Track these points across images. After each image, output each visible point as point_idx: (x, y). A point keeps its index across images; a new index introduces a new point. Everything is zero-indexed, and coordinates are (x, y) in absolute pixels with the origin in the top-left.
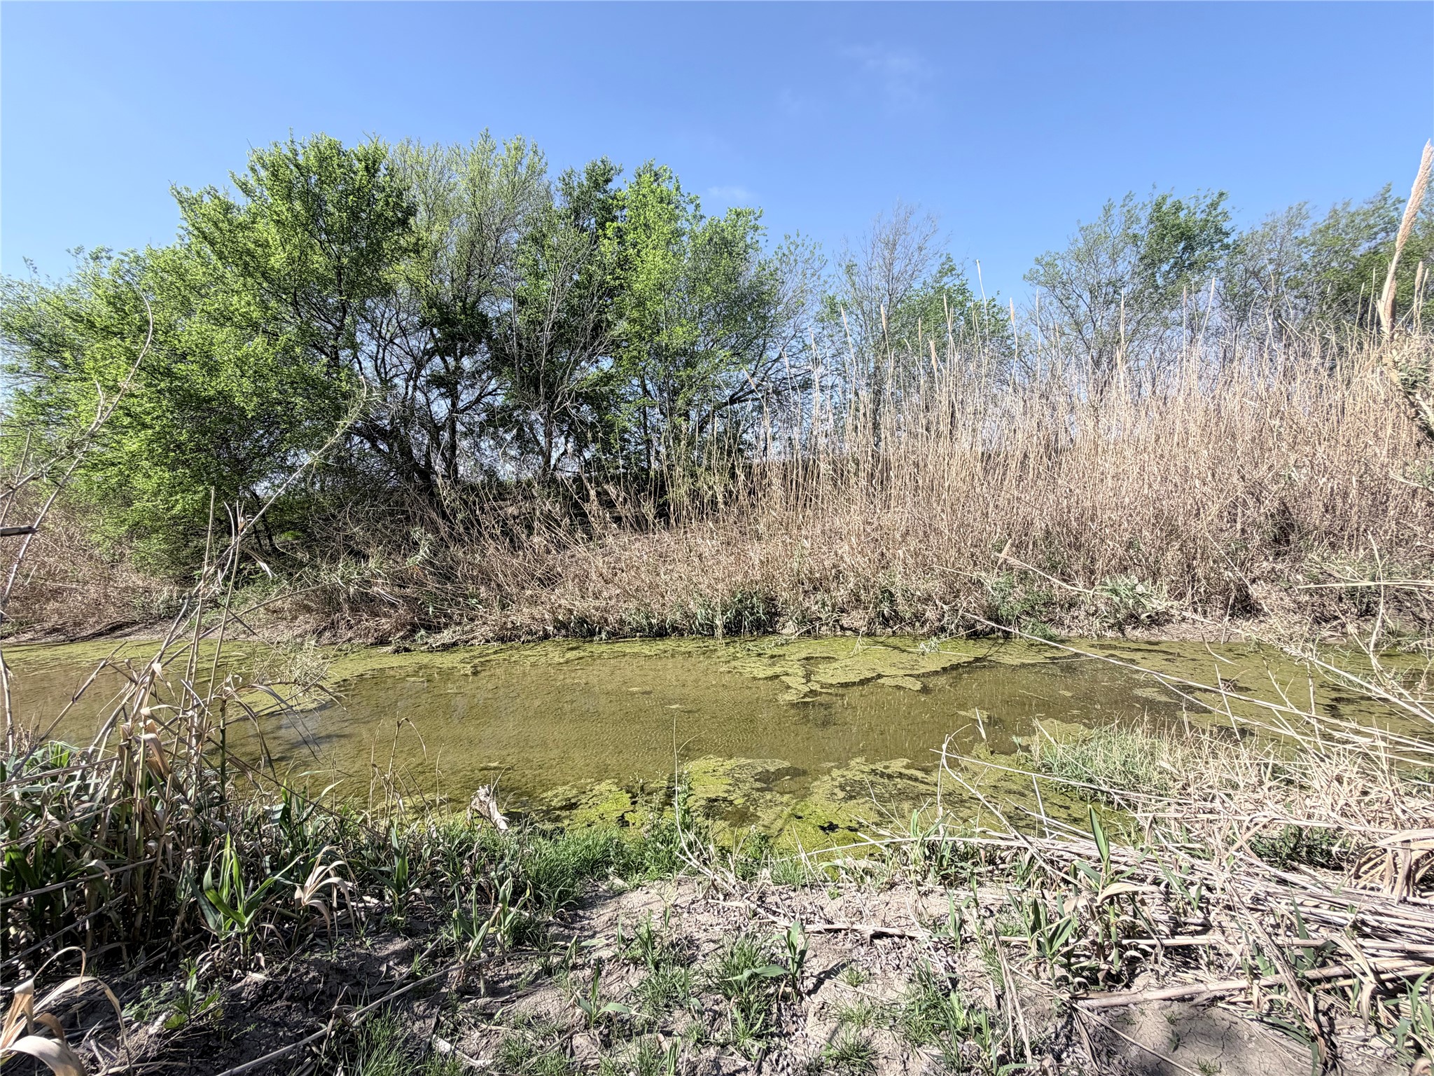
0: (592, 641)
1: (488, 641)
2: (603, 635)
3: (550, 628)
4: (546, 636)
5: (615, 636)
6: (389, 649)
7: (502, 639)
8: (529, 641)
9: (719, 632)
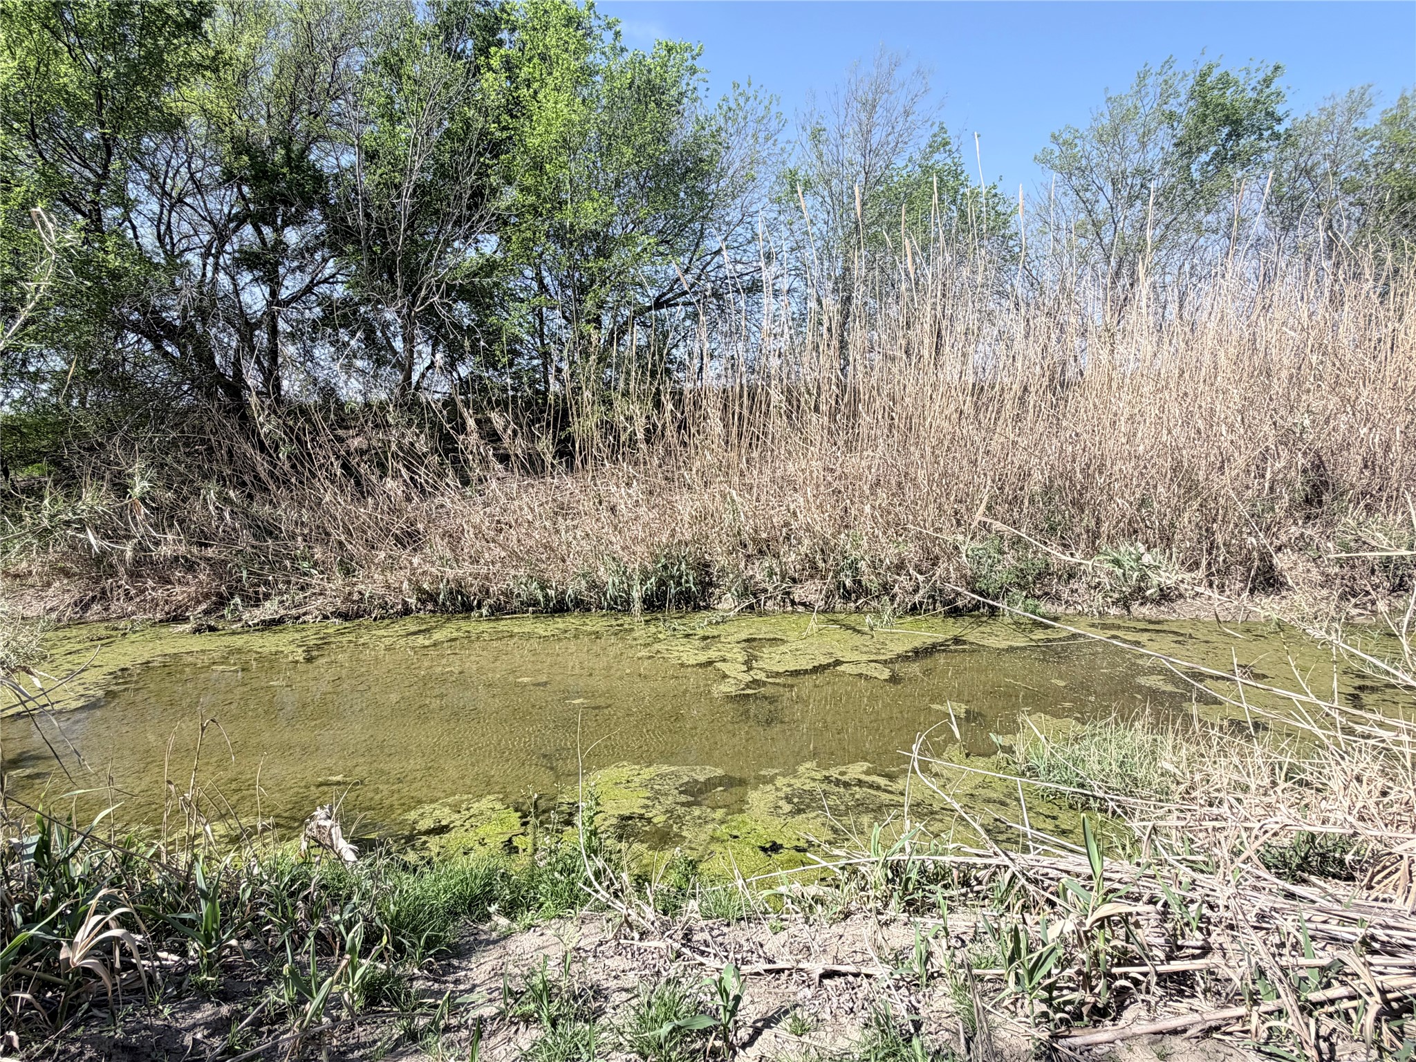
0: (469, 617)
1: (326, 617)
2: (484, 611)
3: (412, 601)
4: (407, 611)
5: (498, 611)
6: (187, 627)
7: (345, 617)
8: (383, 618)
9: (637, 606)
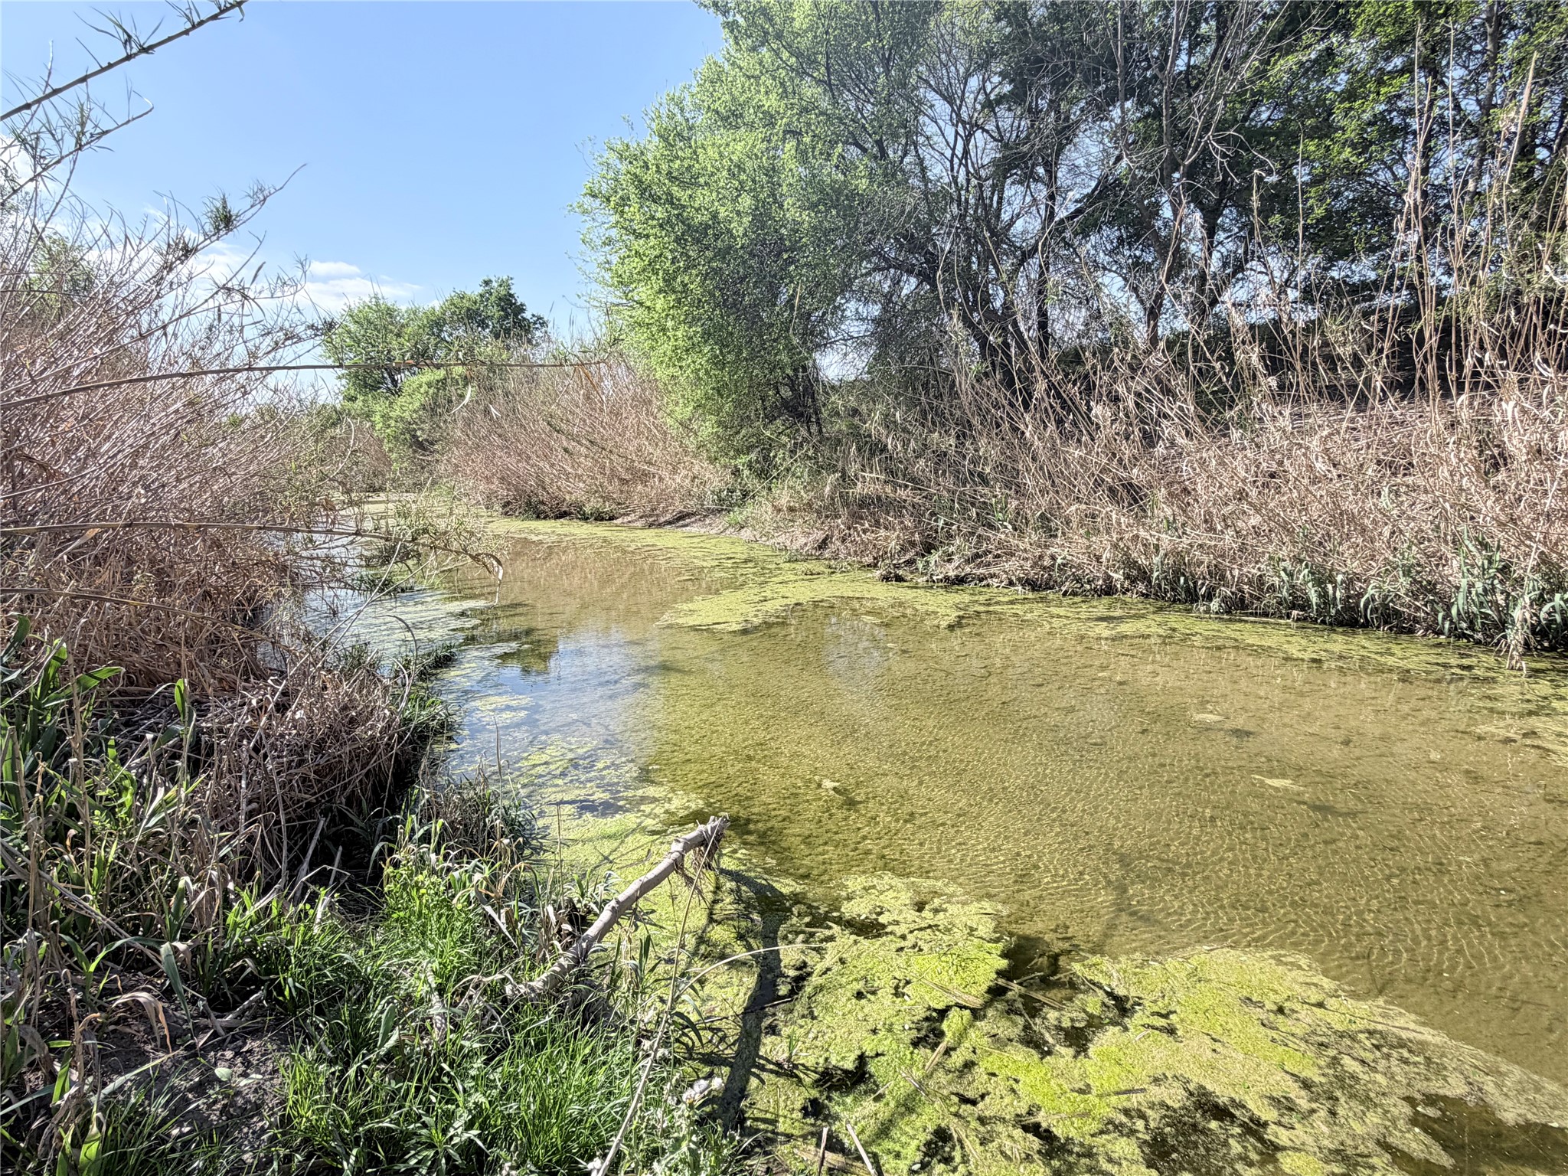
2: (1215, 605)
6: (877, 573)
